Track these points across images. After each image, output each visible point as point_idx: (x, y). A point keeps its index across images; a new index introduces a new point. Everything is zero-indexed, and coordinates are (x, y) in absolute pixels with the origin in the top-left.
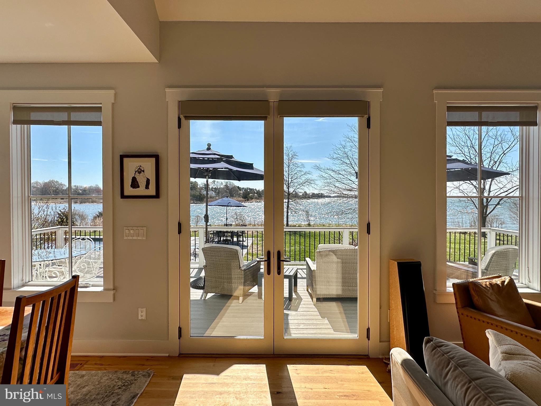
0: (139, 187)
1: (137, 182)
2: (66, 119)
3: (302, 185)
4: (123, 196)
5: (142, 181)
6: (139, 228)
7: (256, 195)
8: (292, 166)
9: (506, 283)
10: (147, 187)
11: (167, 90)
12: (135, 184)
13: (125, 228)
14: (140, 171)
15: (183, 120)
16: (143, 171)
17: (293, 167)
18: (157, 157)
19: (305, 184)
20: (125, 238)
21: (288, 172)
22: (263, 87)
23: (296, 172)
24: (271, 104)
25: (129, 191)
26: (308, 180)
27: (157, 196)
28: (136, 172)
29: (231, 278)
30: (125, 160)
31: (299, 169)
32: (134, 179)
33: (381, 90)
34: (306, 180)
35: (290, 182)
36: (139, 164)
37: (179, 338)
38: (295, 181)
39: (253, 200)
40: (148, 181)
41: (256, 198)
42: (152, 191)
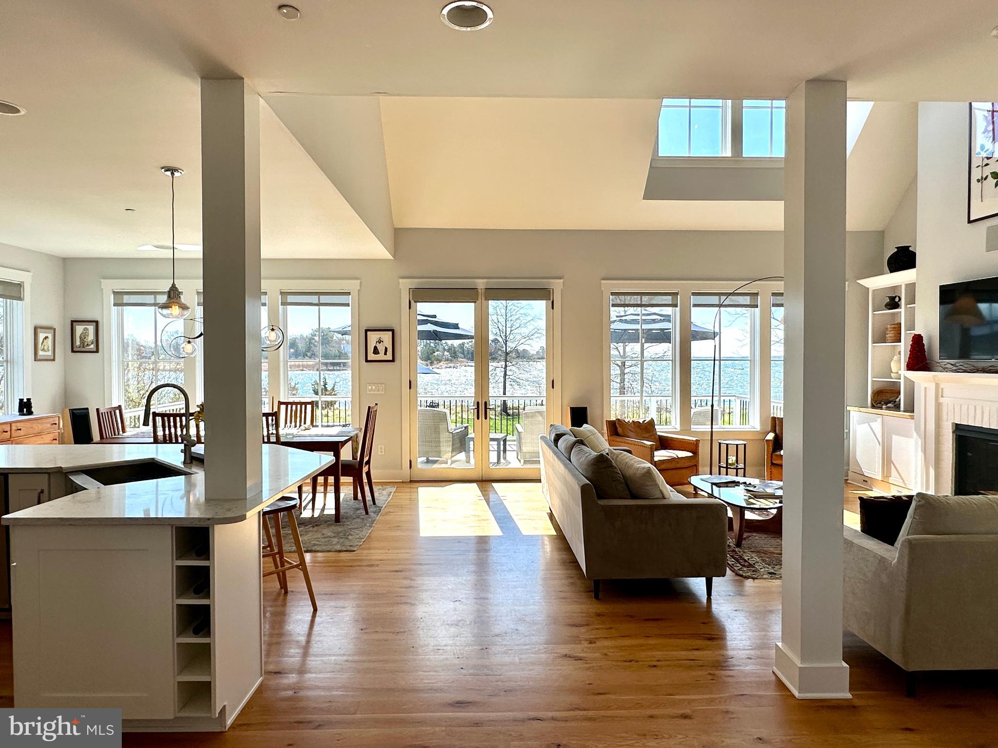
0: (379, 353)
1: (378, 350)
2: (317, 302)
3: (528, 338)
4: (367, 361)
5: (381, 349)
6: (379, 385)
7: (448, 353)
8: (511, 307)
9: (645, 422)
10: (385, 354)
11: (401, 280)
12: (376, 351)
13: (368, 385)
14: (380, 341)
15: (412, 302)
16: (383, 342)
17: (514, 308)
18: (393, 331)
19: (532, 337)
20: (368, 392)
21: (505, 317)
22: (473, 278)
23: (518, 316)
24: (480, 291)
25: (371, 356)
26: (538, 330)
27: (393, 361)
28: (377, 342)
29: (439, 442)
30: (369, 333)
31: (522, 311)
32: (375, 348)
33: (562, 281)
34: (536, 330)
35: (508, 333)
36: (379, 336)
37: (410, 468)
38: (516, 331)
39: (441, 364)
40: (386, 349)
41: (447, 360)
42: (389, 357)
